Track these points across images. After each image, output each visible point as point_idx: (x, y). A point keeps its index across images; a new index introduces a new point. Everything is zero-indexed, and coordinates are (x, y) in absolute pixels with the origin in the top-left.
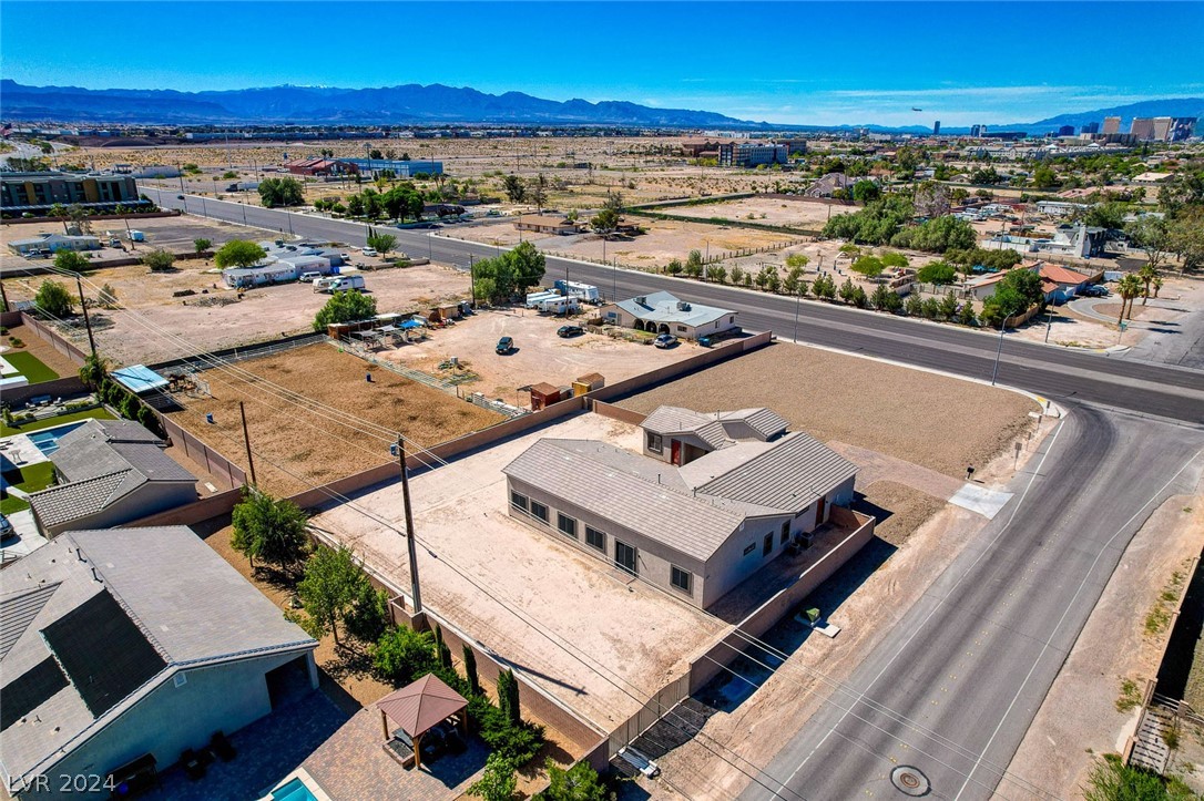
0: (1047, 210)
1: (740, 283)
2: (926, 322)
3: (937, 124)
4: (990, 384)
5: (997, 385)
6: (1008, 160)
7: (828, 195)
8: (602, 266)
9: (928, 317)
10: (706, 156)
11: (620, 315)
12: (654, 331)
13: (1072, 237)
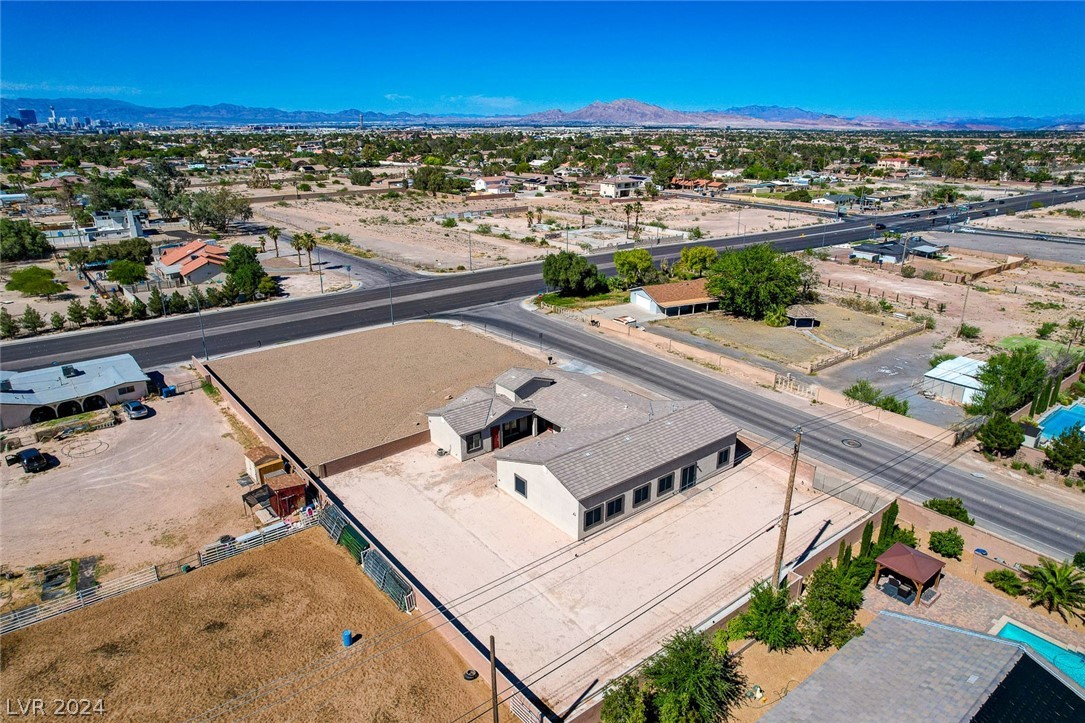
4: (390, 324)
5: (395, 323)
12: (79, 411)
13: (121, 220)
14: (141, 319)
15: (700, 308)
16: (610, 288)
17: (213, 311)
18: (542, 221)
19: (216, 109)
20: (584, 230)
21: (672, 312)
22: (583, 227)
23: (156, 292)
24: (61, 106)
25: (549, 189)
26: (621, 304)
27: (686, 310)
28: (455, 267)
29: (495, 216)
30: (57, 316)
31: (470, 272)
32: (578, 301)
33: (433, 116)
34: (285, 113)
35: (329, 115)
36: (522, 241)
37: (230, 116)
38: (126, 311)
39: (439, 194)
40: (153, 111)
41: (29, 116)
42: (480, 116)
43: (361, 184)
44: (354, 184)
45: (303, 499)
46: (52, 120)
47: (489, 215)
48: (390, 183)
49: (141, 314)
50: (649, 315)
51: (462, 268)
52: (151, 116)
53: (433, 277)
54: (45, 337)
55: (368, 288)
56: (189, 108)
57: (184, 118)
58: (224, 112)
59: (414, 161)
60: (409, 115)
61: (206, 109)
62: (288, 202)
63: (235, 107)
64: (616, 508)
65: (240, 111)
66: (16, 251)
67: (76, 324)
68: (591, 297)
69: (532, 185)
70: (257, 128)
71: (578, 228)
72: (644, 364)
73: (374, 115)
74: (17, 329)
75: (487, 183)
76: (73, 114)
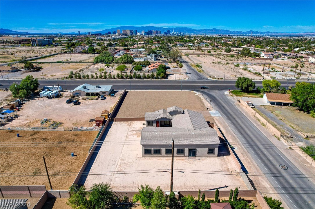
0: (134, 51)
1: (94, 78)
2: (149, 80)
3: (79, 32)
4: (181, 90)
5: (182, 90)
6: (107, 40)
7: (80, 52)
8: (43, 80)
9: (148, 79)
10: (24, 43)
11: (80, 93)
12: (94, 95)
13: (152, 56)
14: (131, 79)
15: (285, 104)
16: (261, 92)
17: (147, 80)
18: (270, 68)
19: (212, 30)
20: (282, 72)
21: (273, 103)
22: (283, 71)
23: (144, 74)
24: (176, 29)
25: (289, 58)
26: (259, 97)
27: (279, 104)
28: (220, 78)
29: (257, 65)
30: (114, 76)
31: (223, 80)
32: (246, 94)
33: (279, 33)
34: (231, 31)
35: (243, 32)
36: (254, 73)
37: (215, 32)
38: (128, 77)
39: (247, 57)
40: (196, 30)
41: (169, 32)
42: (297, 33)
43: (227, 52)
44: (225, 52)
45: (102, 124)
46: (173, 33)
47: (255, 64)
48: (235, 52)
49: (131, 78)
50: (264, 103)
51: (222, 79)
52: (195, 31)
53: (211, 80)
54: (112, 80)
55: (190, 80)
56: (205, 29)
57: (203, 32)
58: (214, 31)
59: (253, 47)
60: (270, 32)
61: (209, 30)
62: (200, 55)
63: (217, 29)
64: (158, 152)
65: (218, 31)
66: (126, 61)
67: (118, 78)
68: (251, 94)
69: (284, 56)
70: (220, 35)
71: (281, 72)
72: (239, 118)
73: (258, 32)
74: (107, 77)
75: (265, 54)
76: (178, 31)
